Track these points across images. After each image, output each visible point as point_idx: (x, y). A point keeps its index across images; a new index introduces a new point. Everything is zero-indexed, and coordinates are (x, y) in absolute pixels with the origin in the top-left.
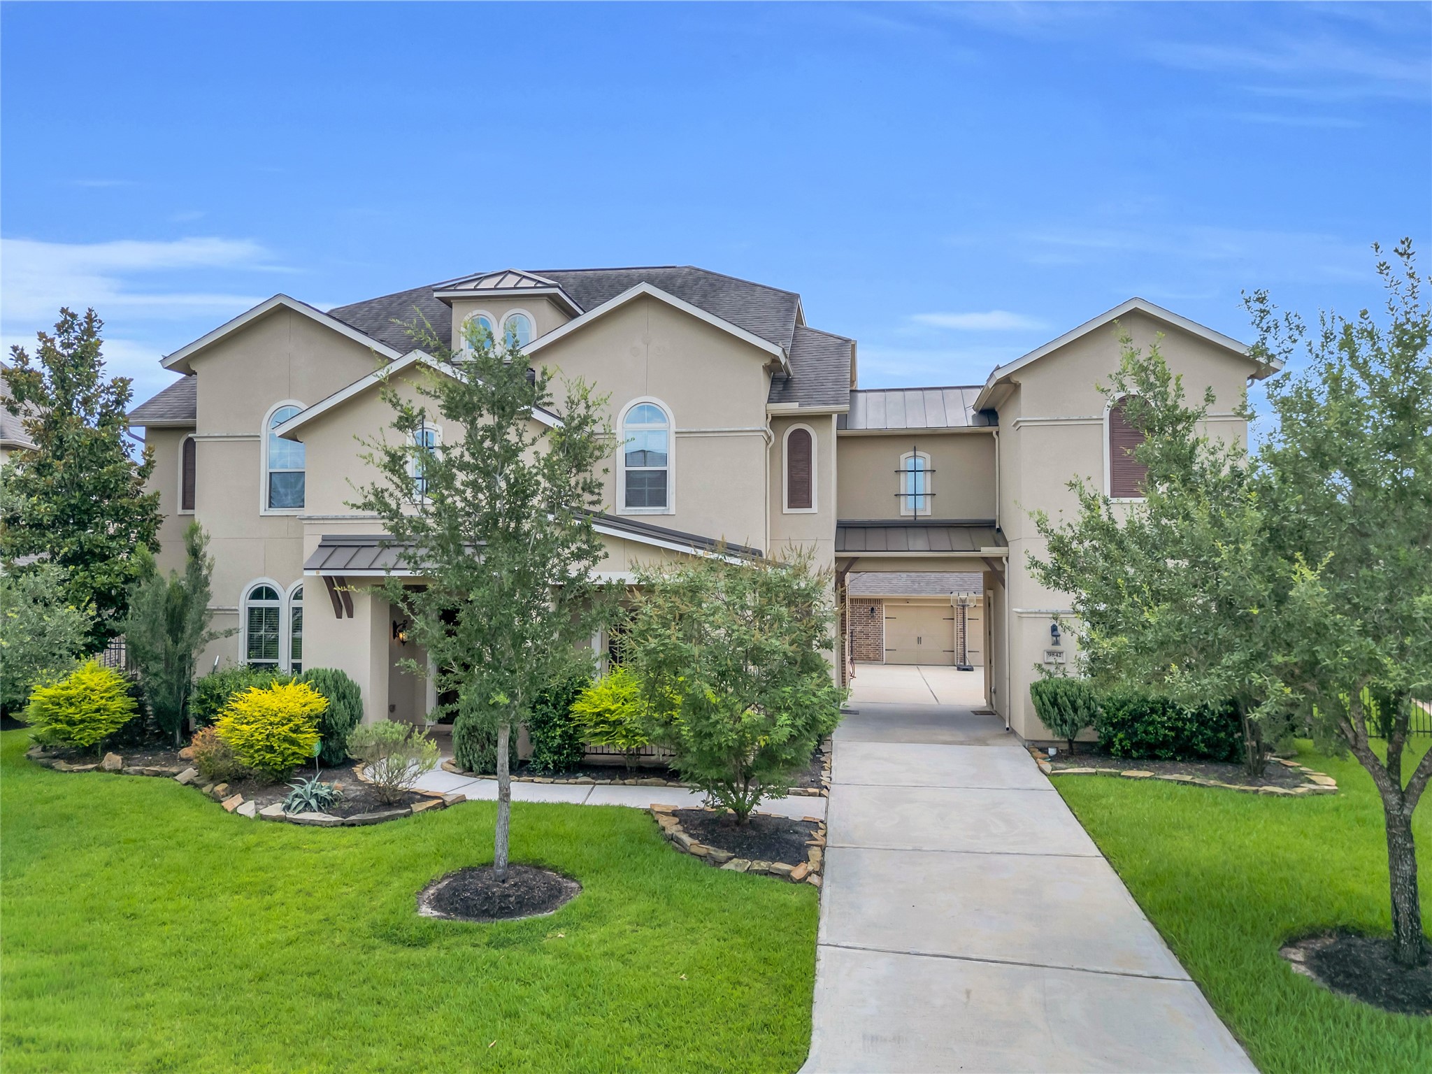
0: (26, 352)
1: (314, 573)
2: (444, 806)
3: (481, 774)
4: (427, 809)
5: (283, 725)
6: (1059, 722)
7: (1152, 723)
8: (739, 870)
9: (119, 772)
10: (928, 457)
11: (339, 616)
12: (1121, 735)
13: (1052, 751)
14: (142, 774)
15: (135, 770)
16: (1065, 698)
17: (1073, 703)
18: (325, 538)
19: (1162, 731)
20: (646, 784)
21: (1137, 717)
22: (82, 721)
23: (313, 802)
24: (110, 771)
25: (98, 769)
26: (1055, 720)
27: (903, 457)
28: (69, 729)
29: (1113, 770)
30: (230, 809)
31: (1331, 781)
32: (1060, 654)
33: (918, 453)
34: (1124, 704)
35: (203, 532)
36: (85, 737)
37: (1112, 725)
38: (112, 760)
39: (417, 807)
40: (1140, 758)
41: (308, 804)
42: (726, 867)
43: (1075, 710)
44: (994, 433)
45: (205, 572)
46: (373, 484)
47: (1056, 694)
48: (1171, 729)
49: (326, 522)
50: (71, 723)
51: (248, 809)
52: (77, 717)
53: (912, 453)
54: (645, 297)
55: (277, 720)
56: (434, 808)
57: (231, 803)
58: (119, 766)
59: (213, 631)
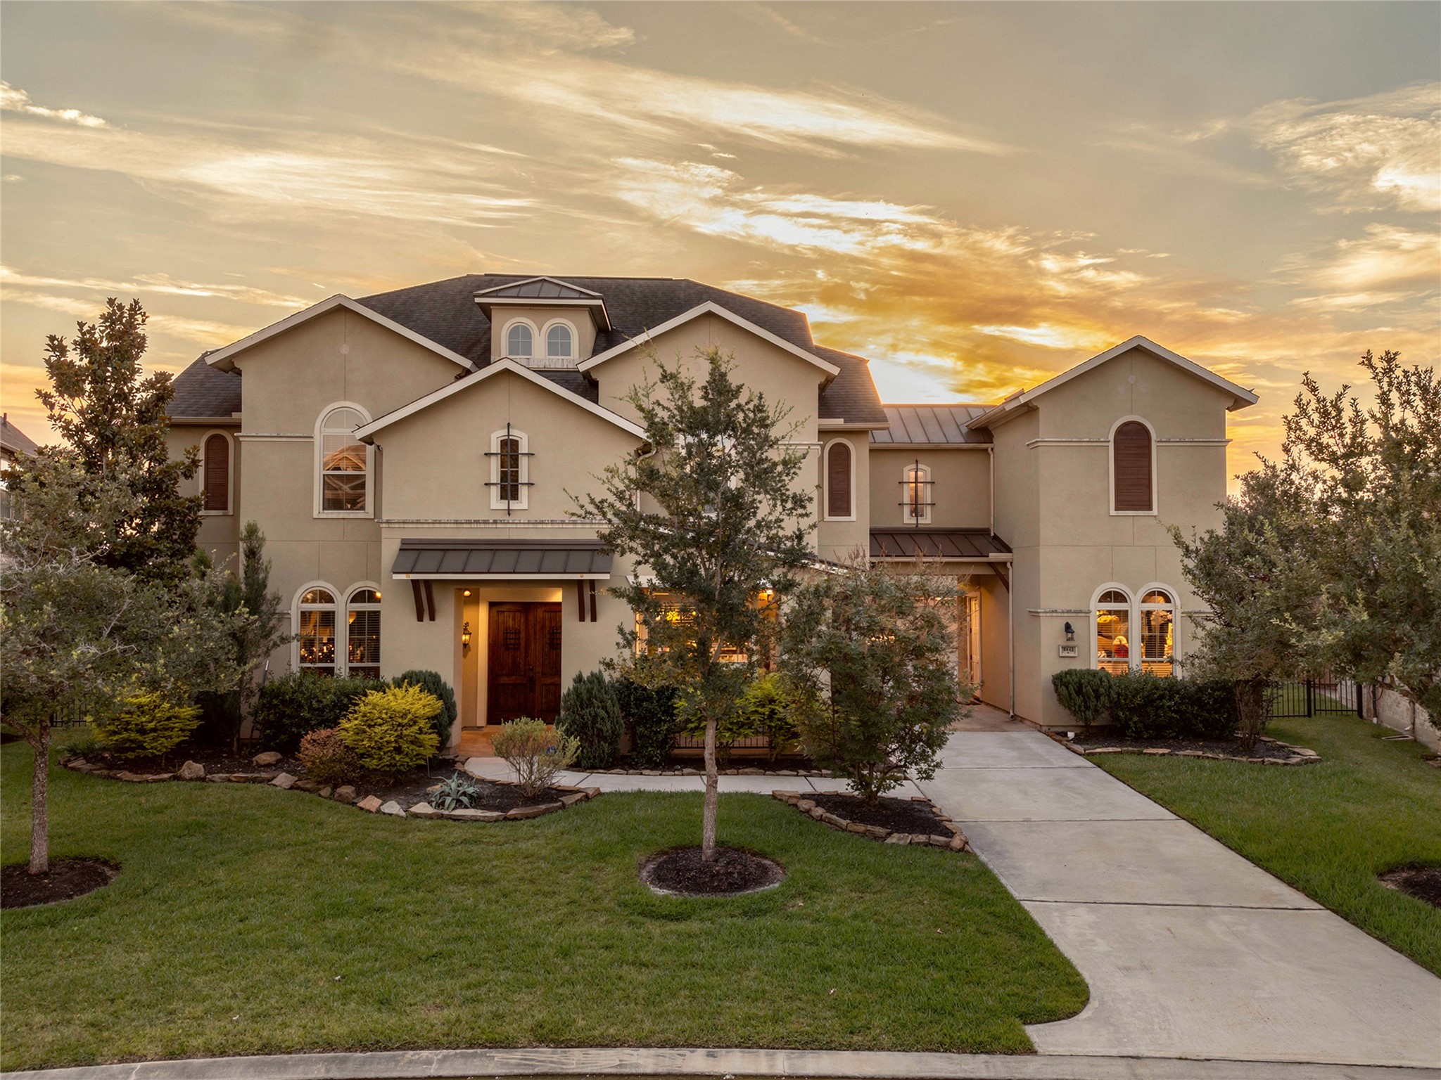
0: (64, 343)
1: (403, 577)
2: (587, 797)
3: (588, 768)
4: (576, 802)
5: (411, 726)
6: (1083, 708)
7: (1162, 707)
8: (902, 842)
9: (203, 779)
10: (928, 469)
11: (420, 618)
12: (1135, 719)
13: (1071, 735)
14: (230, 780)
15: (220, 778)
16: (1089, 688)
17: (1096, 691)
18: (404, 542)
19: (1169, 714)
20: (746, 774)
21: (1149, 701)
22: (154, 730)
23: (465, 800)
24: (191, 779)
25: (177, 778)
26: (1080, 707)
27: (906, 469)
28: (141, 738)
29: (1130, 749)
30: (374, 810)
31: (1312, 753)
32: (1072, 649)
33: (920, 466)
34: (1137, 691)
35: (260, 534)
36: (159, 745)
37: (1130, 710)
38: (193, 768)
39: (568, 800)
40: (1150, 738)
41: (458, 801)
42: (889, 841)
43: (1098, 698)
44: (990, 450)
45: (261, 576)
46: (589, 495)
47: (1081, 685)
48: (1176, 712)
49: (406, 526)
50: (142, 731)
51: (393, 807)
52: (151, 725)
53: (914, 466)
54: (710, 315)
55: (405, 721)
56: (580, 800)
57: (371, 803)
58: (202, 773)
59: (284, 636)
